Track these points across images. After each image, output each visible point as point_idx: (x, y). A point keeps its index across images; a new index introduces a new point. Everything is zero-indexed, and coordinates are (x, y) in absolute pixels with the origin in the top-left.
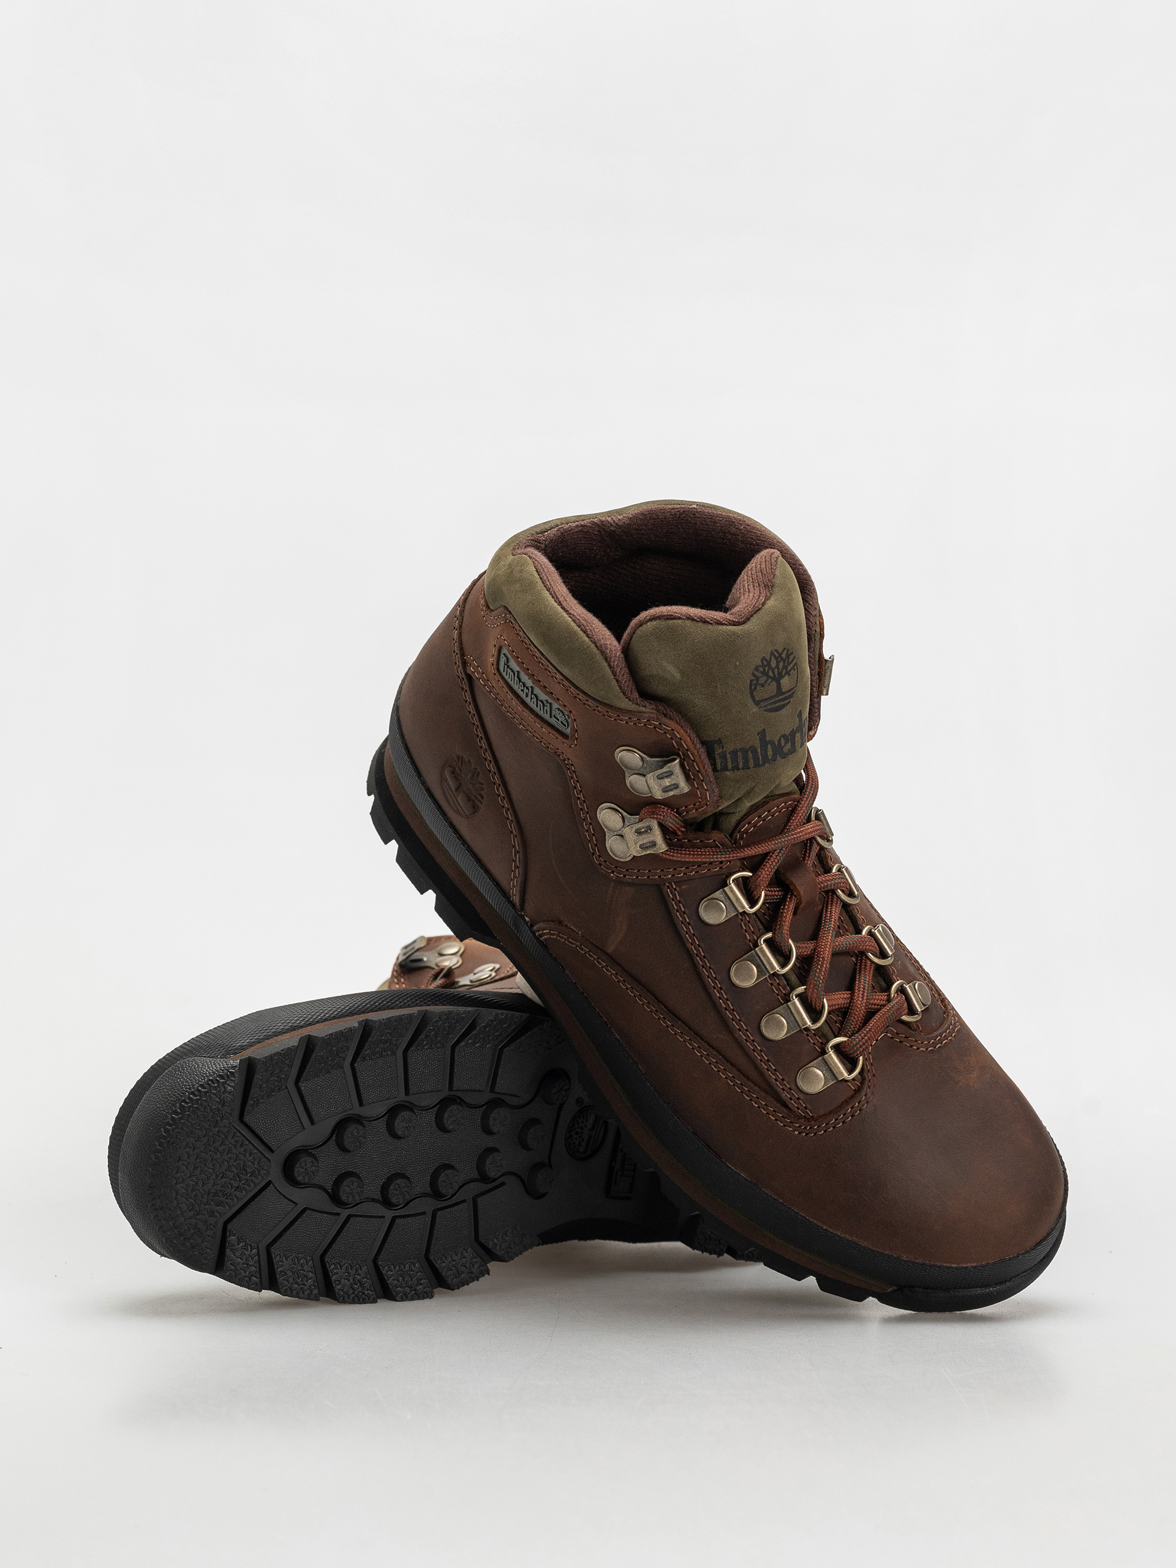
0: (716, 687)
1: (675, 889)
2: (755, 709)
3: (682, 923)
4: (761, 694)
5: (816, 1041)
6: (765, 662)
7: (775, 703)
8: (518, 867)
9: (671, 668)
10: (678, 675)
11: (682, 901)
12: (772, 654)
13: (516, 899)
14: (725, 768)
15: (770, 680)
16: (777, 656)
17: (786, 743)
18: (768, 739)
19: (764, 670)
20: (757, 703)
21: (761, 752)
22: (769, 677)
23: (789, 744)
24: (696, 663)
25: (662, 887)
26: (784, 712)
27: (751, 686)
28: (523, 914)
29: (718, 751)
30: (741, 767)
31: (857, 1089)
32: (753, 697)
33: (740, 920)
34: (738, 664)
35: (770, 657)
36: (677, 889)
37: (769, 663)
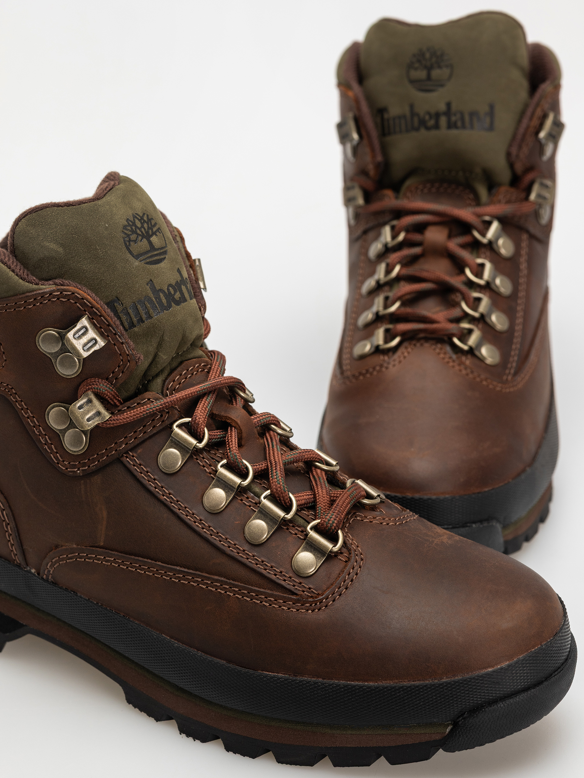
0: (96, 249)
1: (133, 456)
2: (137, 263)
3: (149, 481)
4: (135, 248)
5: (296, 532)
6: (130, 223)
7: (151, 257)
8: (9, 524)
9: (53, 246)
10: (61, 250)
11: (142, 463)
12: (134, 217)
13: (19, 559)
14: (132, 325)
15: (140, 238)
16: (140, 218)
17: (175, 292)
18: (158, 288)
19: (132, 228)
20: (137, 257)
21: (156, 300)
22: (138, 234)
23: (178, 293)
24: (72, 234)
25: (121, 459)
26: (162, 265)
27: (126, 244)
28: (29, 568)
29: (119, 308)
30: (144, 319)
31: (347, 560)
32: (130, 252)
33: (196, 460)
34: (107, 225)
35: (134, 219)
36: (135, 455)
37: (134, 224)
